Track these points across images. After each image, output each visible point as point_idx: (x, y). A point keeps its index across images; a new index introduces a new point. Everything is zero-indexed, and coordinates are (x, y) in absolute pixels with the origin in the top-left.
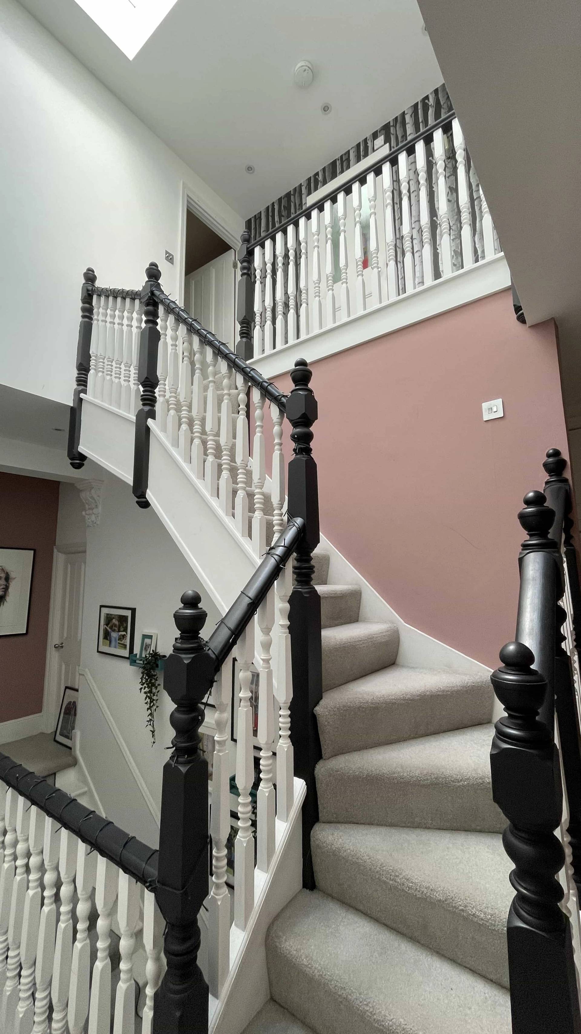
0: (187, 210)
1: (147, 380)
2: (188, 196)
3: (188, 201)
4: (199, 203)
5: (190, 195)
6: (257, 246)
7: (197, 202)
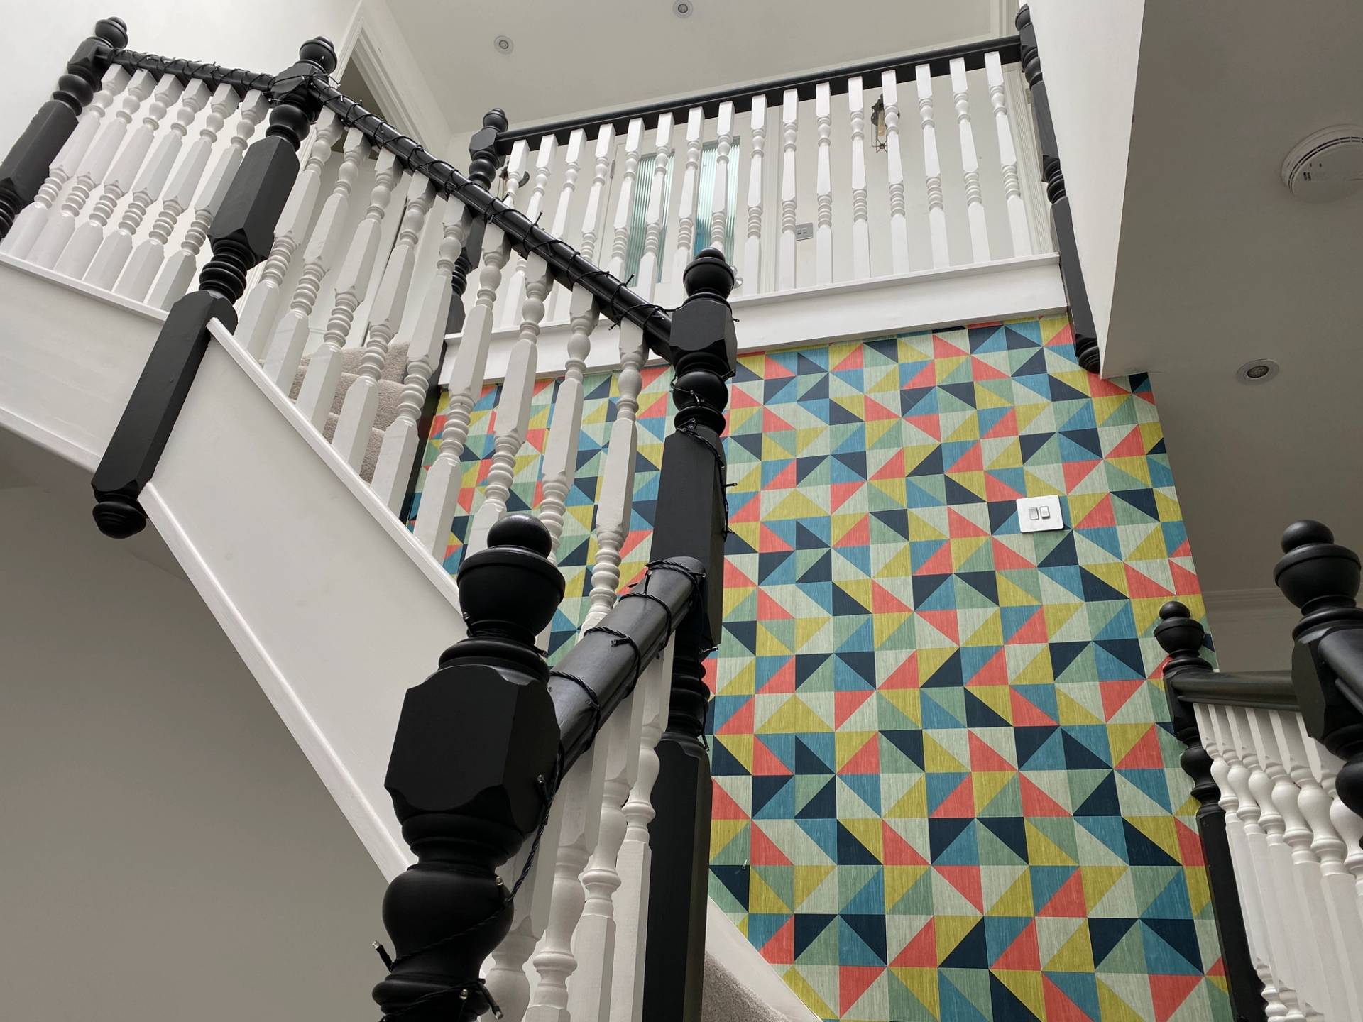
0: (351, 59)
1: (240, 236)
2: (363, 31)
3: (358, 40)
4: (380, 56)
5: (367, 32)
6: (522, 139)
7: (377, 51)
